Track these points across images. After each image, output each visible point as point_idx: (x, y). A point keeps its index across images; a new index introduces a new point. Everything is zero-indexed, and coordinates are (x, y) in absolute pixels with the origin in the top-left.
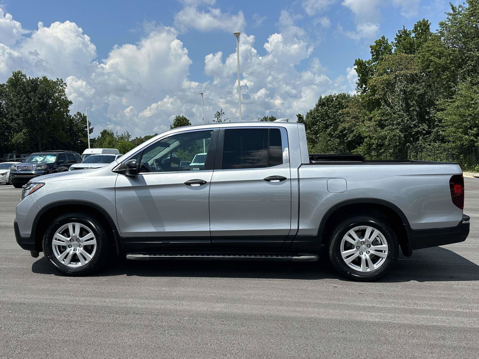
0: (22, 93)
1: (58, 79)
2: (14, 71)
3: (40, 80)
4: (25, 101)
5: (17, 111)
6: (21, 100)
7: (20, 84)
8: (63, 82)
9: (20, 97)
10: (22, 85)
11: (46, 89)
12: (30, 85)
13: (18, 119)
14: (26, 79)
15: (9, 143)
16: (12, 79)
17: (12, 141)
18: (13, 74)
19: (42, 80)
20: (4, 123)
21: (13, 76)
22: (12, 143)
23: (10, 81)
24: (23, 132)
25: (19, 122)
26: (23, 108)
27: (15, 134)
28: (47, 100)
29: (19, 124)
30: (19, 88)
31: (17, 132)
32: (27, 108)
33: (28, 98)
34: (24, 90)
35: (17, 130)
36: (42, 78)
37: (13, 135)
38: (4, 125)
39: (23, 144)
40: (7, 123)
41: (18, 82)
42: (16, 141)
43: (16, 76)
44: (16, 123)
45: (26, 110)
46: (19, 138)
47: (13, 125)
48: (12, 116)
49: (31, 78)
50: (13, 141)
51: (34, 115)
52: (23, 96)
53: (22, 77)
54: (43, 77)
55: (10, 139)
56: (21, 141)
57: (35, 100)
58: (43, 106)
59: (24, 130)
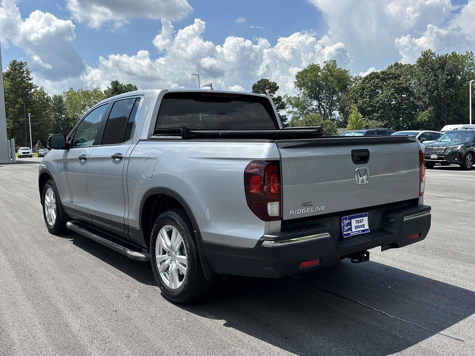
0: (429, 71)
1: (467, 52)
2: (423, 51)
3: (449, 56)
4: (432, 79)
5: (424, 90)
6: (428, 78)
7: (428, 63)
8: (473, 54)
9: (428, 76)
10: (430, 63)
11: (454, 64)
12: (438, 62)
13: (424, 97)
14: (435, 56)
15: (415, 121)
16: (421, 59)
17: (417, 120)
18: (422, 53)
19: (451, 55)
20: (411, 102)
21: (422, 56)
22: (417, 121)
23: (420, 61)
24: (429, 110)
25: (425, 100)
26: (430, 86)
27: (421, 112)
28: (455, 76)
29: (425, 102)
30: (427, 66)
31: (423, 110)
32: (433, 86)
33: (435, 75)
34: (432, 69)
35: (423, 109)
36: (451, 54)
37: (419, 113)
38: (411, 104)
39: (428, 121)
40: (414, 102)
41: (426, 61)
42: (421, 119)
43: (424, 55)
44: (422, 102)
45: (433, 88)
46: (424, 116)
47: (420, 103)
48: (419, 95)
49: (440, 56)
50: (419, 119)
51: (440, 92)
52: (430, 75)
53: (431, 55)
54: (452, 52)
55: (416, 117)
56: (426, 119)
57: (443, 77)
58: (451, 83)
59: (429, 108)
